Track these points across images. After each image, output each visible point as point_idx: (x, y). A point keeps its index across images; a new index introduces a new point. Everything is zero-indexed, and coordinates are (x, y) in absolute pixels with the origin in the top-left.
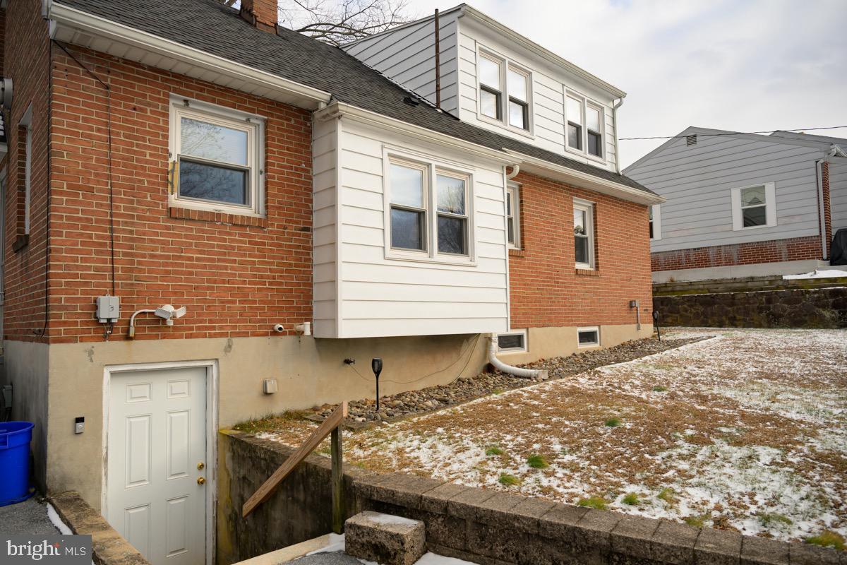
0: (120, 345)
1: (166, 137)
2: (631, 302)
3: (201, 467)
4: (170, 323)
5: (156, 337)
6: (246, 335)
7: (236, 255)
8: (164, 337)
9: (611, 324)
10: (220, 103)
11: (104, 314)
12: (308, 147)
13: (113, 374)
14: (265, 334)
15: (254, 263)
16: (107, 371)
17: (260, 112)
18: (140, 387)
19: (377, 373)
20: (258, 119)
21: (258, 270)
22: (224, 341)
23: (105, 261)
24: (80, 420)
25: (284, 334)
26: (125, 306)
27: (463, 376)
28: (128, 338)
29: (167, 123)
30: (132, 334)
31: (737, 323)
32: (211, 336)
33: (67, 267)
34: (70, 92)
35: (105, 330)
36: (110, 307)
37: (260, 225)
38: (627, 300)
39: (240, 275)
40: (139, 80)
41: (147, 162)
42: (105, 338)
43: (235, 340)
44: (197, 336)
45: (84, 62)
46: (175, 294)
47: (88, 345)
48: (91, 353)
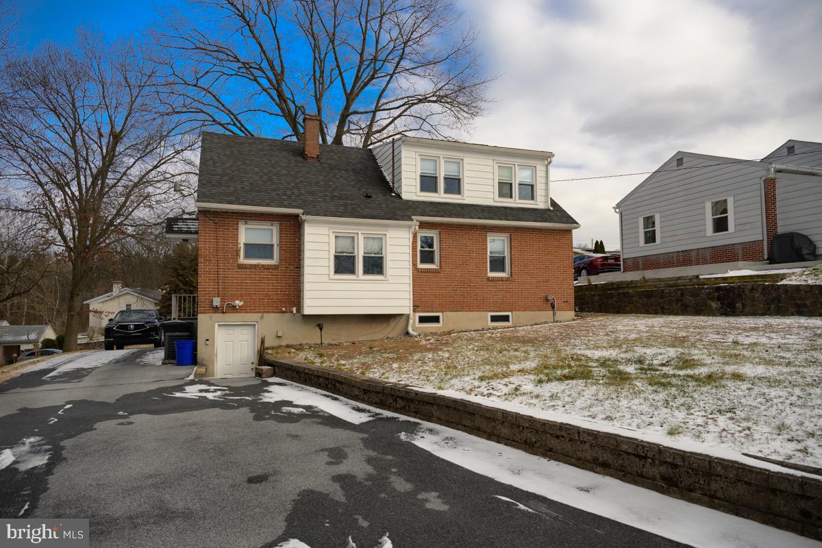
0: (221, 315)
1: (237, 237)
2: (546, 297)
3: (253, 363)
4: (238, 307)
5: (233, 313)
6: (269, 312)
7: (266, 280)
8: (237, 312)
9: (525, 310)
10: (259, 220)
11: (215, 304)
12: (300, 232)
13: (219, 325)
14: (278, 312)
15: (273, 283)
16: (216, 325)
17: (277, 221)
18: (230, 331)
19: (321, 329)
20: (277, 224)
21: (275, 286)
22: (260, 315)
23: (215, 285)
24: (207, 340)
25: (287, 312)
26: (223, 301)
27: (390, 336)
28: (223, 313)
29: (238, 232)
30: (224, 311)
31: (664, 311)
32: (255, 313)
33: (204, 288)
34: (204, 228)
35: (216, 310)
36: (217, 302)
37: (275, 267)
38: (543, 295)
39: (268, 289)
40: (227, 218)
41: (231, 248)
42: (215, 312)
43: (265, 315)
44: (248, 312)
45: (209, 216)
46: (241, 296)
47: (210, 315)
48: (211, 317)
